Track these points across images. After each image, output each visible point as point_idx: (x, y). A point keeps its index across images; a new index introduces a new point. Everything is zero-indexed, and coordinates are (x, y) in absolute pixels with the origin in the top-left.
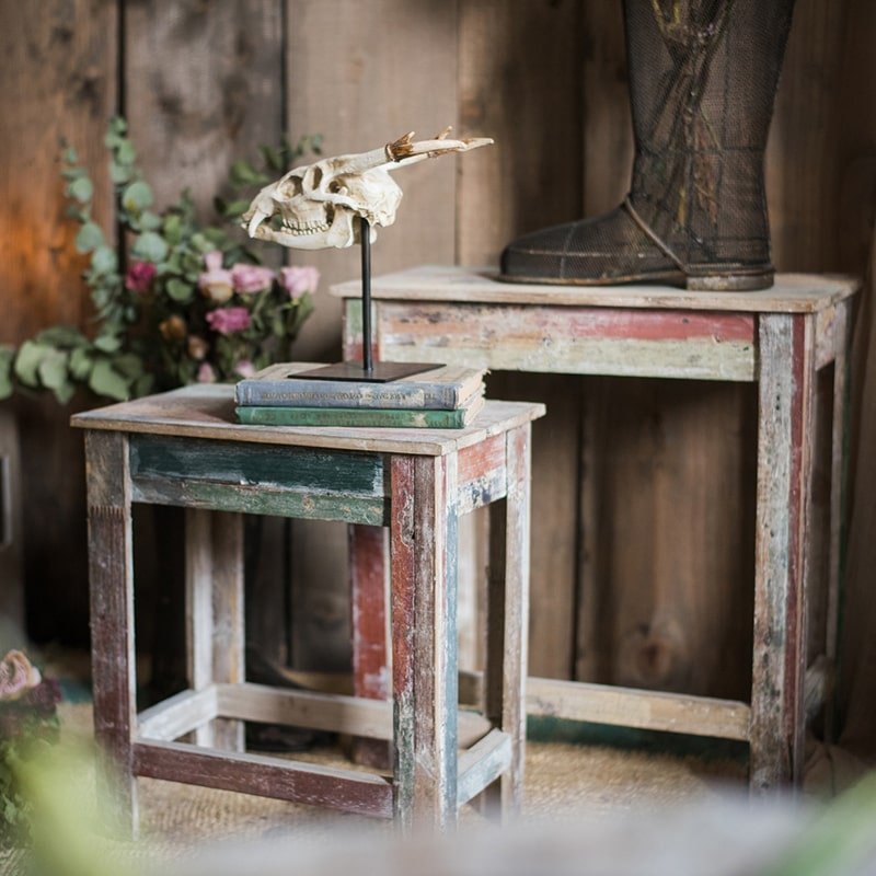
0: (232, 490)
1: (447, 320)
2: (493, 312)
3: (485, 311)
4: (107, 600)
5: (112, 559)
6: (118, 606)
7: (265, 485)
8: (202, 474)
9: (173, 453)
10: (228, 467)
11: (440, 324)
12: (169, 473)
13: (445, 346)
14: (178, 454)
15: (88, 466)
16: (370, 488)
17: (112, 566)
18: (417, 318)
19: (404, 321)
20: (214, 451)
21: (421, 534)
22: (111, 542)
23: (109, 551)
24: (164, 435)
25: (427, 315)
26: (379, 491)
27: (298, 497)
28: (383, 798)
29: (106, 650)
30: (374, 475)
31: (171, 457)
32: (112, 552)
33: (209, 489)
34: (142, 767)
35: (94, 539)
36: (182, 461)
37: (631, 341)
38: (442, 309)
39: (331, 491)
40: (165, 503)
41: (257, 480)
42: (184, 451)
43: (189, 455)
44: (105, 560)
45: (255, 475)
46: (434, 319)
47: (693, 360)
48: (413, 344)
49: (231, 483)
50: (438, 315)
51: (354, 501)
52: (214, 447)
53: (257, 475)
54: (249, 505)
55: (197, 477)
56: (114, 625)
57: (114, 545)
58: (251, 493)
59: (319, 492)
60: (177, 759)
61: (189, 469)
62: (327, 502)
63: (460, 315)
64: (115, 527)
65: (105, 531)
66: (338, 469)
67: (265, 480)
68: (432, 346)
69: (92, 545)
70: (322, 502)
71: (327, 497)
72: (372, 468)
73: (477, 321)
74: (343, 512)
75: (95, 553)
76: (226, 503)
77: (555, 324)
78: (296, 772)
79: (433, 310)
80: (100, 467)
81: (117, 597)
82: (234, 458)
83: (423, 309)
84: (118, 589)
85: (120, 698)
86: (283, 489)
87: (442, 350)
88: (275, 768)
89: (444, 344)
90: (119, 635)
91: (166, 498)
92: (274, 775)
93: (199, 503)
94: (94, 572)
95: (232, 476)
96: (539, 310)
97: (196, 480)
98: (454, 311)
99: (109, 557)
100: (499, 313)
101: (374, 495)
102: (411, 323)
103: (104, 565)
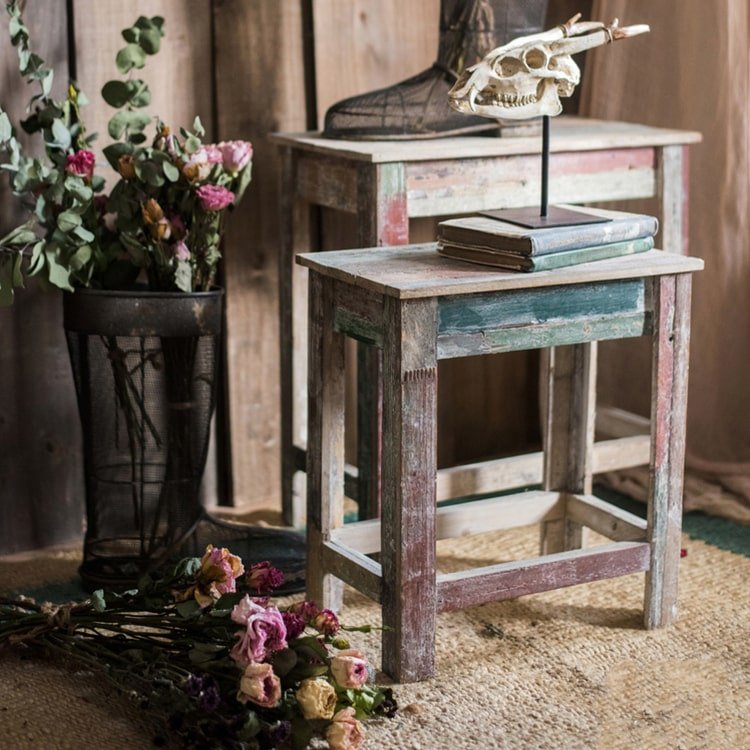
0: (525, 331)
1: (452, 174)
2: (485, 165)
3: (480, 163)
4: (418, 457)
5: (424, 417)
6: (429, 460)
7: (552, 321)
8: (499, 321)
9: (472, 308)
10: (522, 311)
11: (446, 179)
12: (468, 327)
13: (451, 195)
14: (476, 308)
15: (403, 334)
16: (634, 306)
17: (424, 424)
18: (430, 175)
19: (419, 178)
20: (509, 299)
21: (679, 335)
22: (424, 402)
23: (422, 410)
24: (465, 294)
25: (438, 171)
26: (641, 308)
27: (579, 326)
28: (643, 556)
29: (416, 505)
30: (638, 296)
31: (472, 312)
32: (425, 411)
33: (506, 334)
34: (446, 602)
35: (408, 403)
36: (481, 314)
37: (579, 176)
38: (449, 166)
39: (605, 316)
40: (465, 355)
41: (546, 318)
42: (483, 304)
43: (486, 308)
44: (418, 419)
45: (543, 313)
46: (442, 174)
47: (618, 185)
48: (426, 197)
49: (526, 325)
50: (446, 170)
51: (624, 320)
52: (509, 296)
53: (545, 313)
54: (539, 341)
55: (494, 325)
56: (425, 479)
57: (427, 404)
58: (542, 330)
59: (596, 317)
60: (478, 583)
61: (487, 320)
62: (602, 325)
63: (462, 168)
64: (428, 386)
65: (418, 392)
66: (610, 296)
67: (552, 317)
68: (441, 197)
69: (406, 409)
70: (598, 325)
71: (604, 321)
72: (636, 290)
73: (474, 173)
74: (613, 331)
75: (408, 415)
76: (519, 344)
77: (529, 169)
78: (577, 559)
79: (441, 166)
80: (415, 333)
81: (428, 451)
82: (527, 302)
83: (435, 167)
84: (429, 444)
85: (428, 545)
86: (566, 321)
87: (447, 199)
88: (560, 562)
89: (449, 194)
90: (429, 486)
91: (466, 350)
92: (560, 567)
93: (494, 349)
94: (407, 434)
95: (524, 318)
96: (518, 158)
97: (495, 328)
98: (458, 166)
99: (422, 416)
100: (490, 164)
101: (638, 311)
102: (425, 180)
103: (416, 425)
